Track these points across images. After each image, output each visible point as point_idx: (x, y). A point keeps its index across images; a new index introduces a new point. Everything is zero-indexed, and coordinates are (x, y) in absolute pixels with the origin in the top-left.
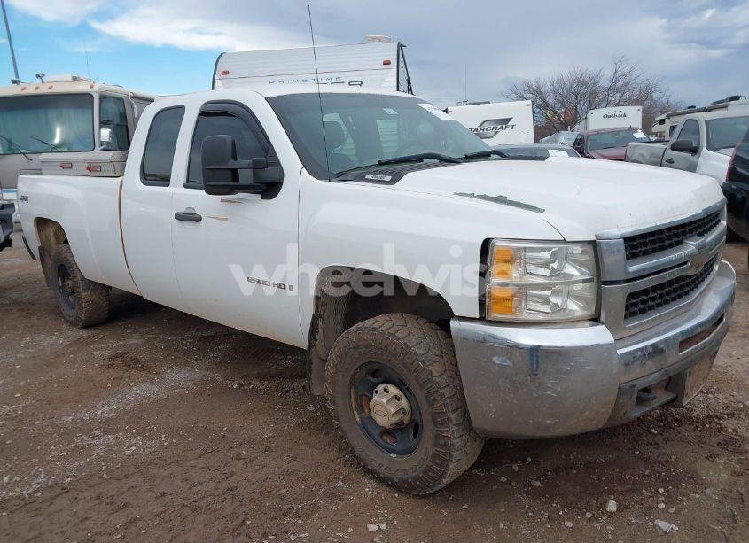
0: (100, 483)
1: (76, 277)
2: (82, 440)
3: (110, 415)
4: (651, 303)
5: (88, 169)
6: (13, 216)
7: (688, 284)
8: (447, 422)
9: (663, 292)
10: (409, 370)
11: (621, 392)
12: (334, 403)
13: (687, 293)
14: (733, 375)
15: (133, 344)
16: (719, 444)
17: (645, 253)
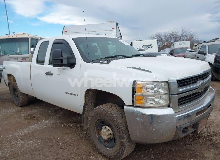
0: (17, 156)
1: (18, 92)
2: (14, 142)
3: (24, 134)
4: (187, 101)
5: (22, 59)
6: (2, 73)
7: (199, 95)
8: (124, 138)
9: (191, 97)
10: (112, 122)
11: (177, 129)
12: (90, 132)
13: (199, 98)
14: (216, 122)
15: (34, 112)
16: (211, 145)
17: (184, 85)
